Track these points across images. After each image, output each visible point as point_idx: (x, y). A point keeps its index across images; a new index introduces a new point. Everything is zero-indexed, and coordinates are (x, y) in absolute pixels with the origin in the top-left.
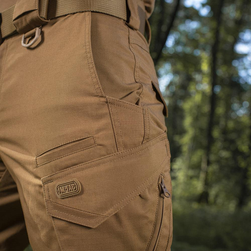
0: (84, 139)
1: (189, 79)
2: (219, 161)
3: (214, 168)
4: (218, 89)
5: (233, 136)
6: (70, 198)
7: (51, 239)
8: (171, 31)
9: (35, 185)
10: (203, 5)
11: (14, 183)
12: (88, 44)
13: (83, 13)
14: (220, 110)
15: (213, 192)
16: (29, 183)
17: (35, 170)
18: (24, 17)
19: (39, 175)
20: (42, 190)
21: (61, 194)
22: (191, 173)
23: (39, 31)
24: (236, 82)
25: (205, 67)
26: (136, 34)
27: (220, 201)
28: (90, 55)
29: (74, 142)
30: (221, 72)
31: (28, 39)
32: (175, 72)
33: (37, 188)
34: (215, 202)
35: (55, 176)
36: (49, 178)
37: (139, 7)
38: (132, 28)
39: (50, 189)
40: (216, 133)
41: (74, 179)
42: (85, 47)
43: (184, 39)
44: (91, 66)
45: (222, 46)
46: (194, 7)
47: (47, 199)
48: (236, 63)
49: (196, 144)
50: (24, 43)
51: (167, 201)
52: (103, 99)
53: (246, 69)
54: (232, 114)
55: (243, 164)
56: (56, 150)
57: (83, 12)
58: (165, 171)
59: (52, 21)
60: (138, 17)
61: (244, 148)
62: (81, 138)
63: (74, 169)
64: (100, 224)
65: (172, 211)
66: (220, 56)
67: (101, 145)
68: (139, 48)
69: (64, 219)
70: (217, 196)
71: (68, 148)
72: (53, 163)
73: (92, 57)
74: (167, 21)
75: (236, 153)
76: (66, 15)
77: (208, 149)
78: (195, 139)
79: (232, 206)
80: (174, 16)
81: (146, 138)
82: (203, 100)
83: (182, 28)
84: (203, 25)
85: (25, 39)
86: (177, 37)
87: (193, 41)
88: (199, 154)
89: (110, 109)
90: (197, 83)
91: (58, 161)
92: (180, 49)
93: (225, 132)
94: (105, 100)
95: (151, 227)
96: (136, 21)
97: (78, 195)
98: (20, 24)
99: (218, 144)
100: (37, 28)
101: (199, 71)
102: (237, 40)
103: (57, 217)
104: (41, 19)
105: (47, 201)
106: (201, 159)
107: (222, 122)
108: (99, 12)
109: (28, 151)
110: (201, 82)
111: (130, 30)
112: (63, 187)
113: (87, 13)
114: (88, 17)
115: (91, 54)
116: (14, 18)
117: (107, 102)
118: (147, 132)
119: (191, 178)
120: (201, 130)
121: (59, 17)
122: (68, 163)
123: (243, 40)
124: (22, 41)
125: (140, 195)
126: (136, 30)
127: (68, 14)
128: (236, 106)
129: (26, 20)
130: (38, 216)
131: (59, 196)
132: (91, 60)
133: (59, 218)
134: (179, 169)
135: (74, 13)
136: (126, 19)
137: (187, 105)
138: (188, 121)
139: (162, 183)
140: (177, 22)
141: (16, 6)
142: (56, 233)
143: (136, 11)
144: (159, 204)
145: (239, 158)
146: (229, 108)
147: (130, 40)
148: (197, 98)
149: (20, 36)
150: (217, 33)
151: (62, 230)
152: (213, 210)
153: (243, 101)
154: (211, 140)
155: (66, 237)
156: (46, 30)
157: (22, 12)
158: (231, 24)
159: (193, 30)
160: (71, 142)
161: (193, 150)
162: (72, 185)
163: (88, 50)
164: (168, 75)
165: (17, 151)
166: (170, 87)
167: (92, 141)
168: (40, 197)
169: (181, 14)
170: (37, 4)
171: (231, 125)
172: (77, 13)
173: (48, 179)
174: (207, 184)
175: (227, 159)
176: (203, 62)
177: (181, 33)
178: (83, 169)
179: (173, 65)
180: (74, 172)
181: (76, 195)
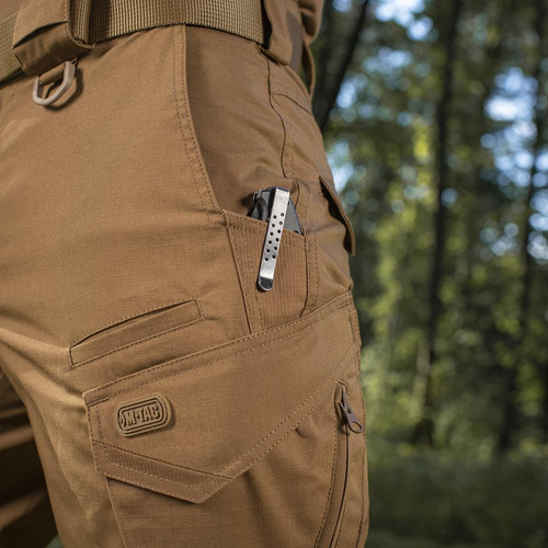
0: (174, 306)
1: (388, 177)
2: (454, 353)
3: (445, 367)
4: (451, 197)
5: (485, 299)
6: (146, 437)
7: (104, 526)
8: (348, 73)
9: (68, 409)
10: (417, 16)
11: (20, 404)
12: (181, 96)
13: (169, 29)
14: (456, 243)
15: (443, 421)
16: (55, 404)
17: (67, 375)
18: (37, 39)
19: (78, 386)
20: (85, 420)
21: (128, 427)
22: (395, 379)
23: (71, 68)
24: (489, 181)
25: (422, 150)
26: (285, 74)
27: (457, 439)
28: (187, 120)
29: (154, 312)
30: (459, 159)
31: (46, 88)
32: (358, 162)
33: (75, 415)
34: (447, 443)
35: (115, 388)
36: (101, 392)
37: (289, 15)
38: (274, 60)
39: (102, 418)
40: (448, 293)
41: (157, 395)
42: (174, 104)
43: (375, 91)
44: (190, 146)
45: (457, 104)
46: (397, 21)
47: (96, 438)
48: (488, 142)
49: (405, 316)
50: (39, 95)
51: (357, 441)
52: (216, 218)
53: (510, 153)
54: (483, 252)
55: (507, 359)
56: (114, 331)
57: (168, 26)
58: (350, 376)
59: (100, 47)
60: (288, 35)
61: (509, 324)
62: (171, 304)
63: (156, 371)
64: (212, 493)
65: (366, 465)
66: (454, 125)
67: (212, 319)
68: (291, 104)
69: (133, 483)
70: (451, 429)
71: (141, 327)
72: (108, 359)
73: (192, 126)
74: (340, 51)
75: (492, 335)
76: (131, 34)
77: (431, 328)
78: (402, 306)
79: (484, 451)
80: (354, 41)
81: (309, 304)
82: (418, 221)
83: (371, 65)
84: (418, 58)
85: (41, 86)
86: (361, 85)
87: (395, 93)
88: (412, 339)
89: (232, 238)
90: (404, 184)
91: (119, 355)
92: (367, 111)
93: (467, 289)
94: (221, 220)
95: (323, 500)
96: (284, 45)
97: (165, 428)
98: (28, 55)
99: (454, 318)
100: (68, 64)
101: (410, 159)
102: (490, 91)
103: (119, 478)
104: (77, 43)
105: (95, 443)
106: (417, 349)
107: (461, 269)
108: (204, 27)
109: (51, 334)
110: (414, 184)
111: (272, 65)
112: (131, 412)
113: (177, 28)
114: (179, 36)
115: (190, 118)
116: (15, 42)
117: (225, 224)
118: (313, 290)
119: (396, 390)
120: (416, 286)
121: (115, 38)
122: (143, 358)
123: (504, 90)
124: (35, 93)
125: (297, 430)
126: (284, 64)
127: (136, 31)
128: (489, 233)
129: (41, 45)
130: (76, 477)
131: (122, 432)
132: (190, 133)
133: (123, 480)
134: (369, 372)
135: (149, 29)
136: (261, 41)
137: (384, 233)
138: (386, 268)
139: (342, 401)
140: (360, 52)
141: (21, 13)
142: (116, 514)
143: (284, 22)
144: (338, 449)
145: (499, 346)
146: (474, 238)
147: (272, 85)
148: (407, 217)
149: (30, 82)
150: (447, 76)
151: (129, 509)
152: (444, 460)
153: (506, 223)
154: (437, 307)
155: (137, 523)
156: (87, 67)
157: (34, 28)
158: (477, 57)
159: (396, 69)
160: (148, 314)
161: (398, 330)
162: (151, 407)
163: (182, 111)
164: (342, 169)
165: (26, 335)
166: (348, 194)
167: (193, 311)
168: (80, 435)
169: (370, 35)
170: (66, 10)
171: (480, 274)
172: (155, 27)
173: (98, 394)
174: (430, 403)
175: (472, 349)
176: (418, 138)
177: (368, 76)
178: (174, 372)
179: (354, 145)
180: (157, 377)
181: (160, 430)
